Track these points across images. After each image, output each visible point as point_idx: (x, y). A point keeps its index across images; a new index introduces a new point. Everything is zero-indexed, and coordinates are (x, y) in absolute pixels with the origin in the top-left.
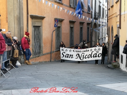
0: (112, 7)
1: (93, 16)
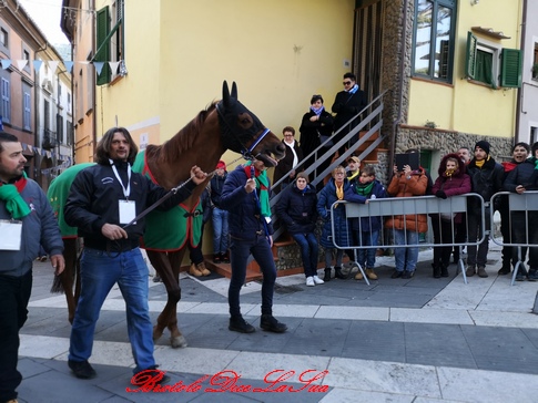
0: (81, 121)
1: (41, 139)
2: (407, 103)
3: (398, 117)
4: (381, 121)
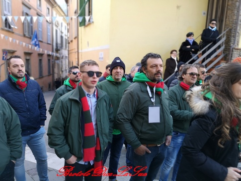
0: (72, 41)
1: (55, 47)
2: (239, 36)
3: (234, 44)
4: (224, 46)
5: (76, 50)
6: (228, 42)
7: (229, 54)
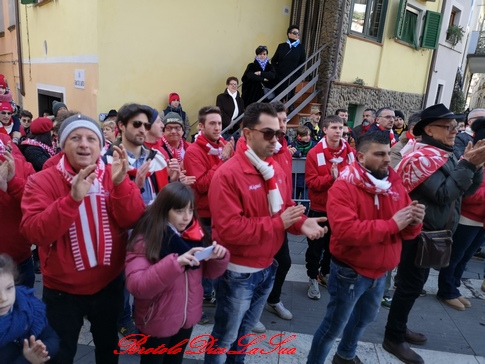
2: (341, 60)
3: (333, 74)
4: (317, 76)
5: (16, 58)
6: (323, 70)
7: (325, 92)
